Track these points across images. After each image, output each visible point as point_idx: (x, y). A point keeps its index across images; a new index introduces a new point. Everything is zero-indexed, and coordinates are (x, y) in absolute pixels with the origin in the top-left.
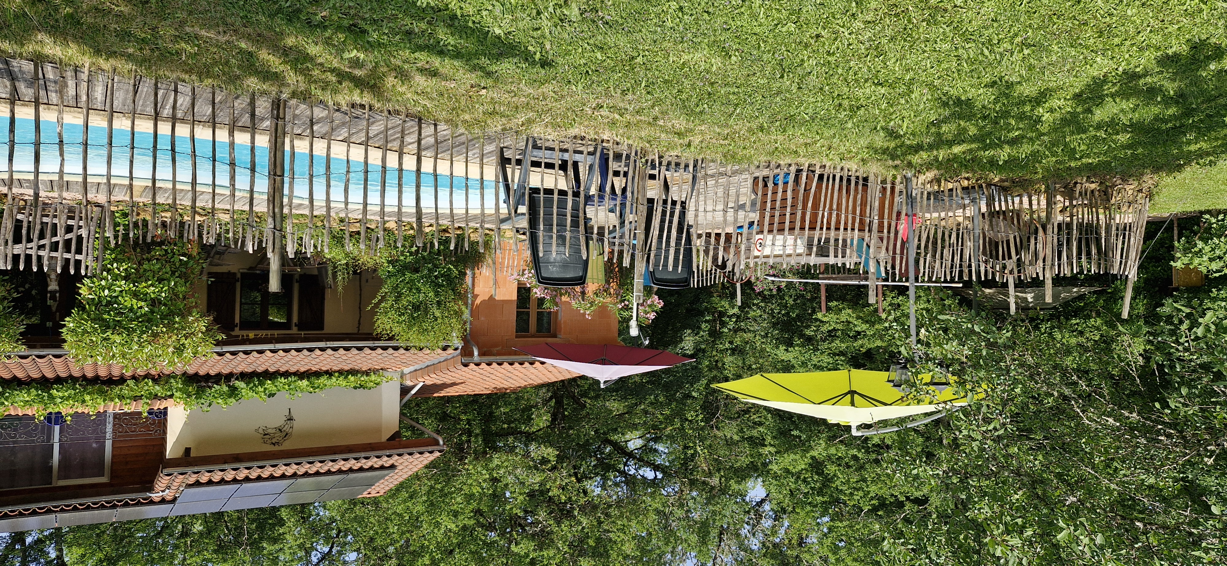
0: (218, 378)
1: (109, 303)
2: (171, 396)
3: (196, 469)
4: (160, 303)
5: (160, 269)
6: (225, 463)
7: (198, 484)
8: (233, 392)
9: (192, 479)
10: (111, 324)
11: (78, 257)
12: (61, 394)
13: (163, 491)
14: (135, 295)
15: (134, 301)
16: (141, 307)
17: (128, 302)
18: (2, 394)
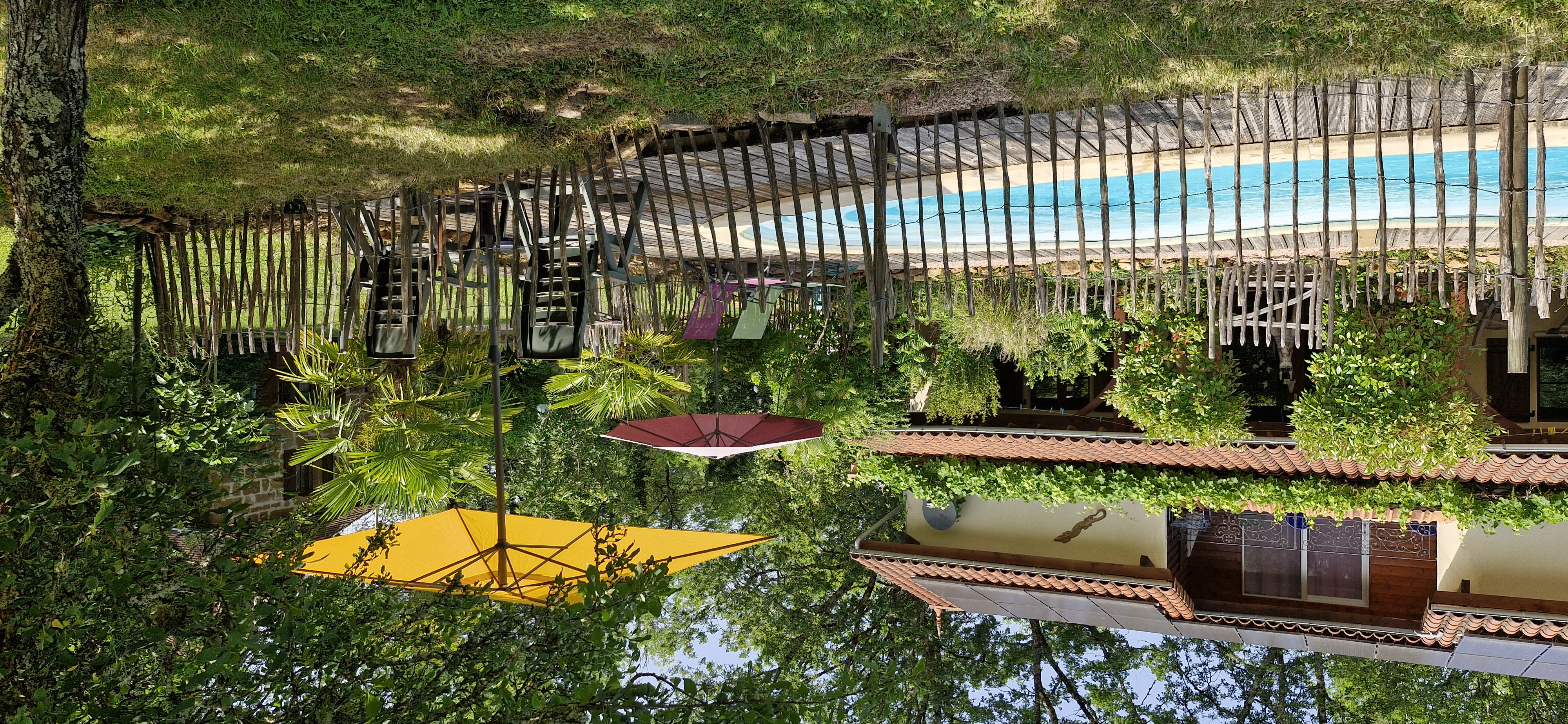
0: (1506, 488)
1: (1343, 384)
2: (1439, 508)
3: (1478, 612)
4: (1408, 384)
5: (1408, 338)
8: (1530, 510)
9: (1475, 624)
10: (1346, 411)
11: (1304, 327)
12: (1301, 492)
13: (1434, 633)
14: (1375, 373)
15: (1374, 381)
16: (1383, 389)
17: (1365, 381)
18: (1238, 486)
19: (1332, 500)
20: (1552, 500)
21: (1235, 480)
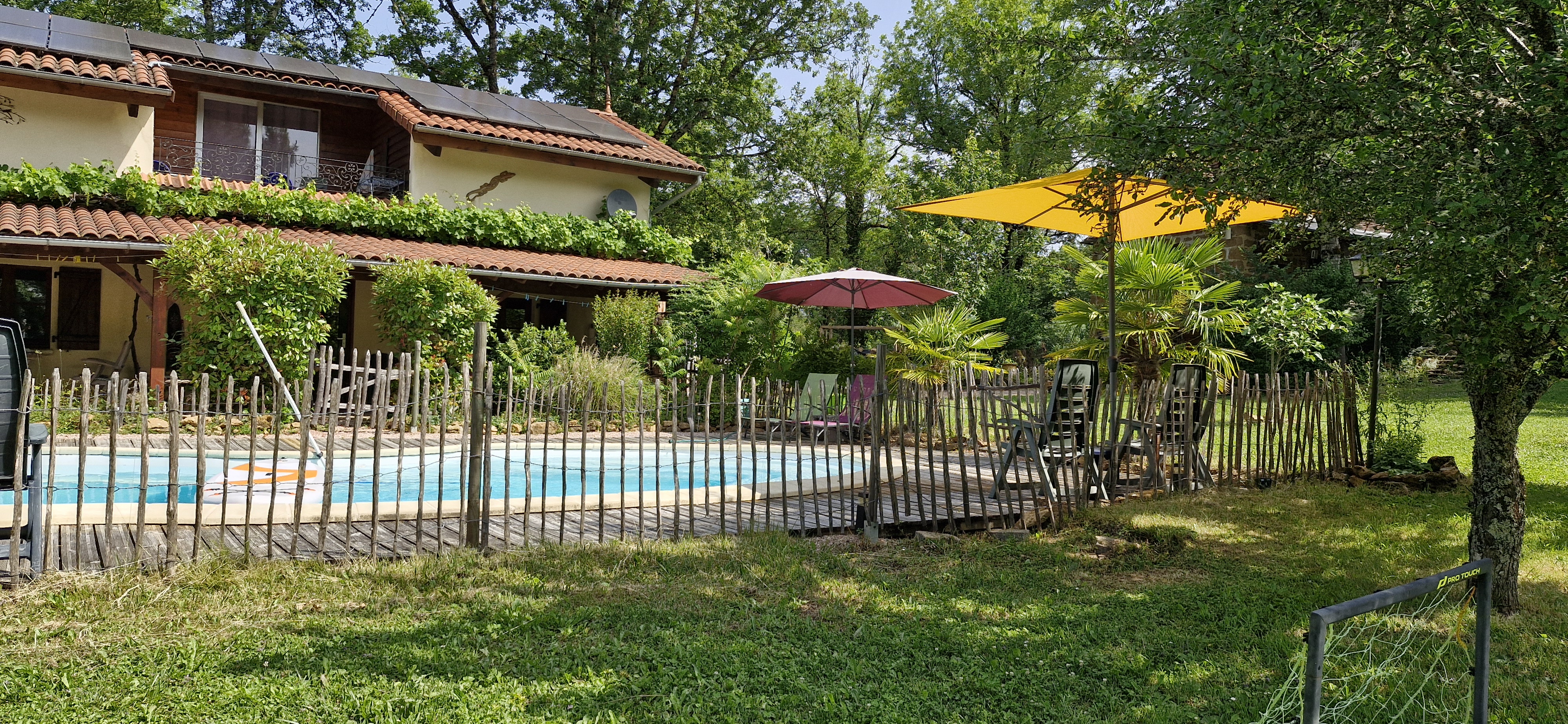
0: (92, 204)
3: (127, 86)
7: (114, 65)
9: (124, 72)
16: (273, 306)
18: (352, 219)
19: (263, 201)
20: (51, 190)
21: (354, 224)
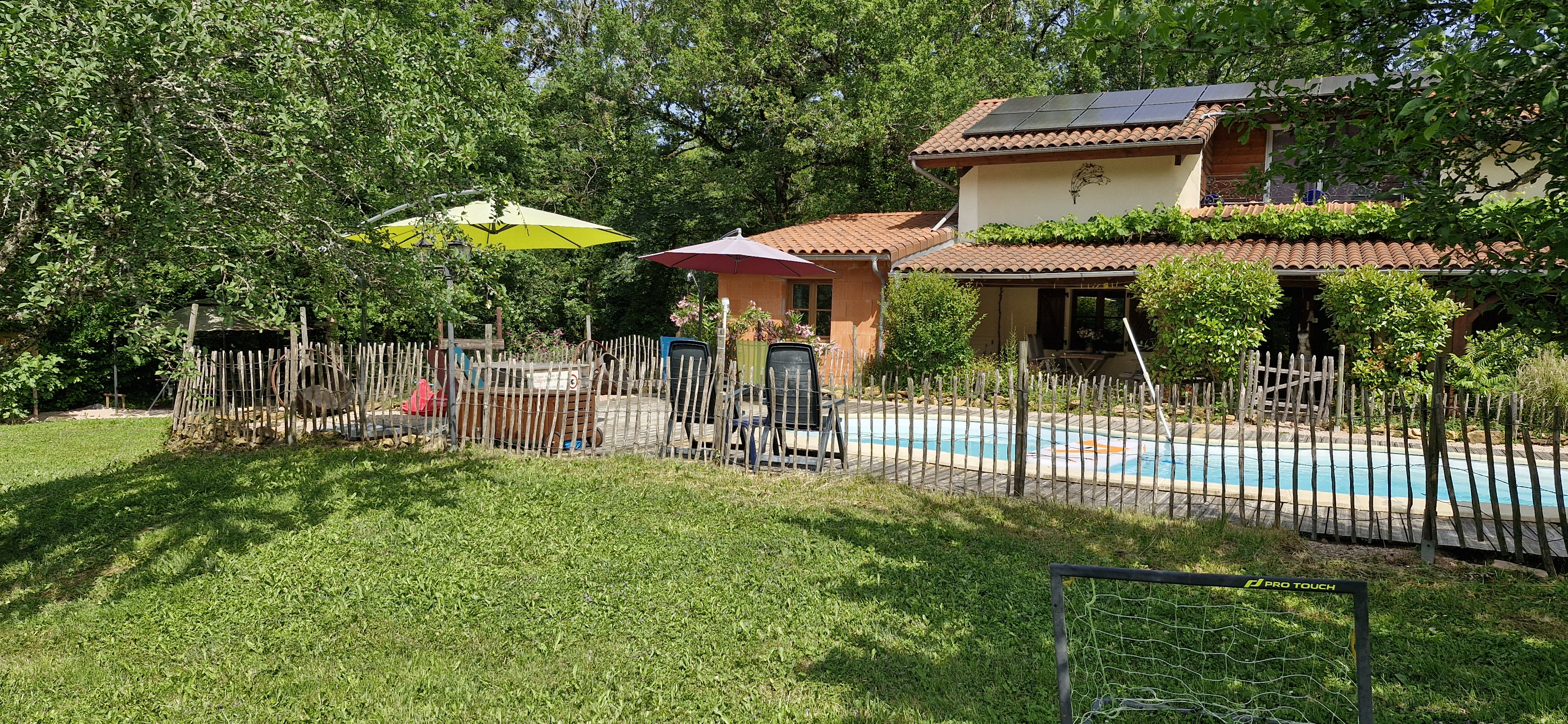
0: (1146, 239)
1: (1234, 322)
2: (1193, 220)
3: (1169, 142)
5: (1186, 356)
6: (1140, 148)
7: (1170, 125)
8: (1130, 224)
9: (1175, 130)
10: (1231, 301)
11: (1262, 368)
13: (1207, 117)
14: (1208, 330)
15: (1208, 325)
16: (1203, 318)
17: (1214, 324)
